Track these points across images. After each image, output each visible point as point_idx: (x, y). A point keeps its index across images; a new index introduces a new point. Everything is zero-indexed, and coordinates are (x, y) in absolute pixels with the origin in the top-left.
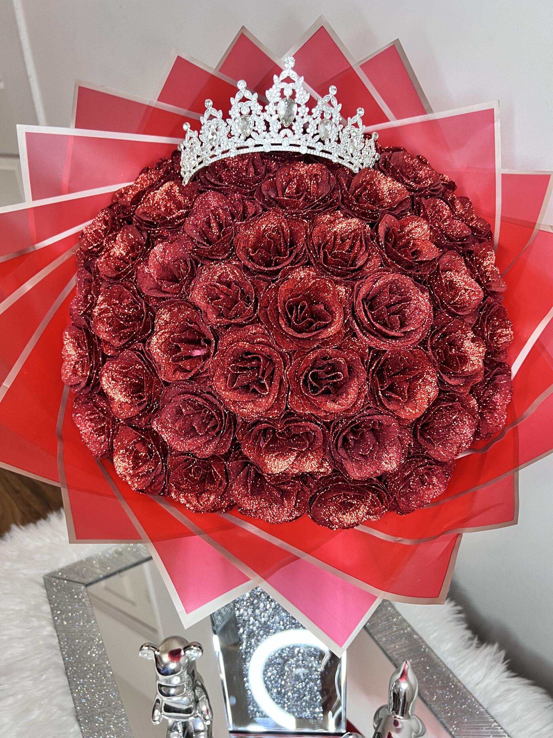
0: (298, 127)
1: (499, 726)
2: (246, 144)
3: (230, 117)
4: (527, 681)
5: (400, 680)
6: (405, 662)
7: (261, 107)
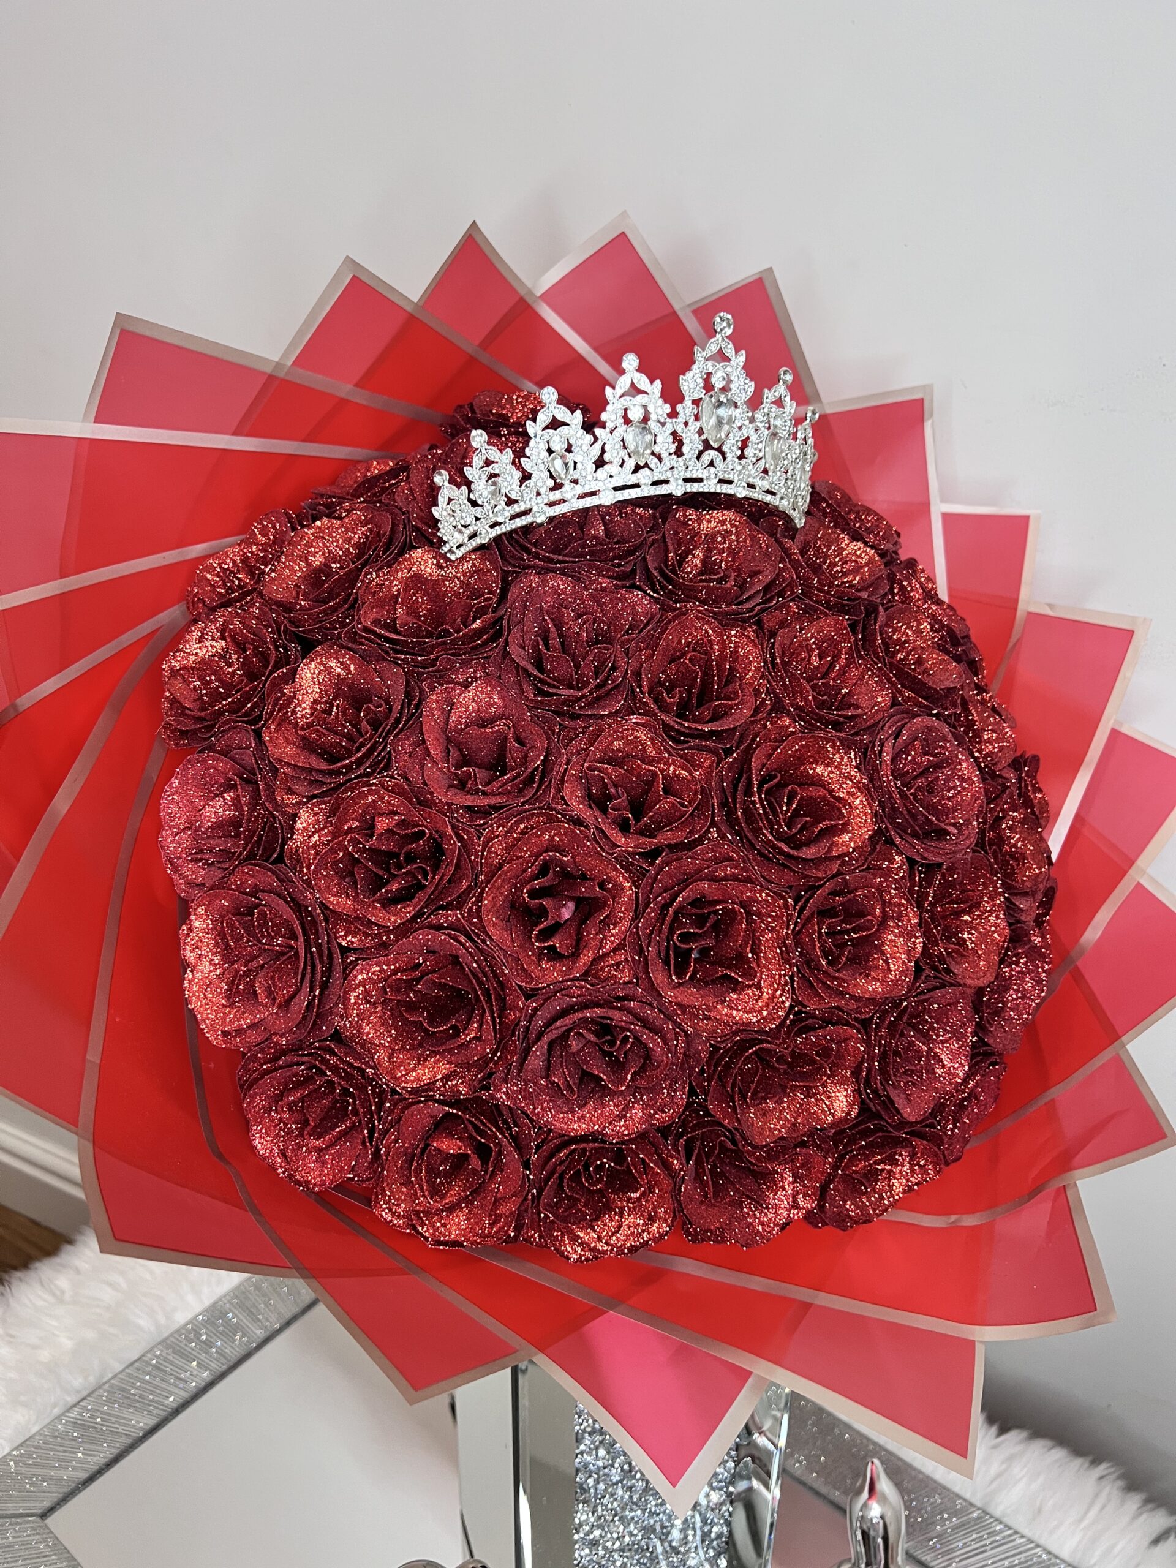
0: (731, 449)
1: (1016, 1532)
2: (633, 479)
3: (603, 425)
4: (1024, 1434)
5: (870, 1502)
6: (870, 1464)
7: (667, 408)
